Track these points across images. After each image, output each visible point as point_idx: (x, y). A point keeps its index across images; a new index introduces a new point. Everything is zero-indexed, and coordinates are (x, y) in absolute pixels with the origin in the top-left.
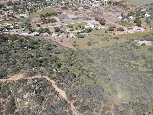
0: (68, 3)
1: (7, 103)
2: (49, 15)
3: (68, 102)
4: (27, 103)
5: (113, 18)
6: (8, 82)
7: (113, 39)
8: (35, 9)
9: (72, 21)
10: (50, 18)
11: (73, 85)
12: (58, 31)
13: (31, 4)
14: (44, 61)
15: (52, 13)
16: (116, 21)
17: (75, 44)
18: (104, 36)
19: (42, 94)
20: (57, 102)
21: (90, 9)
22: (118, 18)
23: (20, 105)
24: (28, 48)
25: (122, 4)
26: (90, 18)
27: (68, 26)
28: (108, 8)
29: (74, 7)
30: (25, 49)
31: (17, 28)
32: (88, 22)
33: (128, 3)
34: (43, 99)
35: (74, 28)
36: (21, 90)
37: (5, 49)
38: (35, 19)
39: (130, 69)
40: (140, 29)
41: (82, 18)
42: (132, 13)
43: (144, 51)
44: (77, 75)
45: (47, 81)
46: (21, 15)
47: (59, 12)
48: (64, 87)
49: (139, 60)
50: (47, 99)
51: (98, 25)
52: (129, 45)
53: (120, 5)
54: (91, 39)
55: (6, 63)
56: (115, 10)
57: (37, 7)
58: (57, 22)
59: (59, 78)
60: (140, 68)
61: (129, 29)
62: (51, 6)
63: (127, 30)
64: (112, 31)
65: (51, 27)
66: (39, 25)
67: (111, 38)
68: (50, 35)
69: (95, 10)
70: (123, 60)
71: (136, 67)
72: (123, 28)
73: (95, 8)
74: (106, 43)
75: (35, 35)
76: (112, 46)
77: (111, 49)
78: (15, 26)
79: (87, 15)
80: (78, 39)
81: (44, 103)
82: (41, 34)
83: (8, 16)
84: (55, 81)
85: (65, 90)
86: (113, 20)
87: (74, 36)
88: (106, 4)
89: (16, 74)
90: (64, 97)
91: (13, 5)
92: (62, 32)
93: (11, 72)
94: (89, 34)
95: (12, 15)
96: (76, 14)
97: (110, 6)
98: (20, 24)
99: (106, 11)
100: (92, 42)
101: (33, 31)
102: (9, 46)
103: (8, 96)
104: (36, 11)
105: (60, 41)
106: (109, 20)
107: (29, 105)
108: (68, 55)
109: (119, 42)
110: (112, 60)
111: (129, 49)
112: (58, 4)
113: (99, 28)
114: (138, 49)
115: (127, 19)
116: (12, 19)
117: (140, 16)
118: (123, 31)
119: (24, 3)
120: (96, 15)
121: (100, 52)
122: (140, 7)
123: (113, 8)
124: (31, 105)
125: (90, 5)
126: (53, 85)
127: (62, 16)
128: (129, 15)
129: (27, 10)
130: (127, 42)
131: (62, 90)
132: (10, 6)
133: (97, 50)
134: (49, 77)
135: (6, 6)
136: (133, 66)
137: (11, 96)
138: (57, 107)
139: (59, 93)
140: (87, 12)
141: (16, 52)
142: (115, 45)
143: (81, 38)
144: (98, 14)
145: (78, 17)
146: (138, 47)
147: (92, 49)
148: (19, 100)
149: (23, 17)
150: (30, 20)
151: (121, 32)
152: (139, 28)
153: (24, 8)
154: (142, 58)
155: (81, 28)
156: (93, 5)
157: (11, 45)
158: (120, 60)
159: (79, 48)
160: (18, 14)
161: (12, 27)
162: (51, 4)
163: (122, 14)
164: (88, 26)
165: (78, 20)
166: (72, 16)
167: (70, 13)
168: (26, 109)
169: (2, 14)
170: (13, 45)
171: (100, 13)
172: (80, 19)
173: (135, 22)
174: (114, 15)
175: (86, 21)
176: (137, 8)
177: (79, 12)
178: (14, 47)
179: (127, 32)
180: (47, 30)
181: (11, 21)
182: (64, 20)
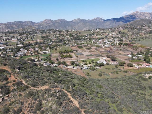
0: (83, 43)
1: (36, 104)
2: (67, 52)
3: (80, 109)
4: (50, 104)
5: (123, 56)
6: (38, 90)
7: (122, 72)
8: (55, 47)
9: (86, 57)
10: (67, 54)
11: (84, 99)
12: (74, 64)
13: (53, 44)
14: (63, 81)
15: (69, 51)
16: (126, 58)
17: (88, 74)
18: (114, 69)
19: (61, 100)
20: (71, 108)
21: (103, 48)
22: (128, 56)
23: (45, 105)
24: (51, 72)
25: (132, 45)
26: (102, 55)
27: (82, 61)
28: (119, 48)
29: (88, 46)
30: (49, 72)
31: (40, 61)
32: (100, 58)
33: (137, 44)
34: (61, 103)
35: (87, 63)
36: (46, 96)
37: (36, 70)
38: (55, 55)
39: (137, 96)
40: (149, 66)
41: (95, 55)
42: (142, 53)
43: (151, 82)
44: (88, 93)
45: (65, 93)
46: (44, 51)
47: (75, 50)
48: (77, 99)
49: (147, 90)
50: (64, 104)
51: (109, 61)
52: (137, 78)
53: (130, 46)
54: (102, 71)
55: (37, 78)
56: (125, 50)
57: (57, 46)
58: (73, 57)
59: (73, 92)
60: (147, 97)
61: (138, 65)
62: (69, 45)
63: (136, 66)
64: (122, 66)
65: (68, 61)
66: (58, 60)
67: (121, 72)
68: (66, 67)
69: (107, 49)
70: (131, 89)
71: (144, 95)
72: (132, 64)
73: (106, 48)
74: (115, 75)
75: (55, 66)
76: (121, 77)
77: (120, 80)
78: (39, 59)
79: (100, 53)
80: (91, 71)
81: (62, 106)
82: (59, 66)
83: (34, 52)
84: (71, 93)
85: (78, 101)
86: (123, 57)
87: (87, 68)
88: (117, 45)
89: (43, 85)
90: (77, 105)
91: (38, 44)
92: (77, 65)
93: (40, 84)
94: (100, 68)
95: (37, 52)
96: (90, 52)
97: (121, 46)
98: (43, 58)
99: (117, 50)
100: (102, 74)
101: (53, 63)
102: (39, 69)
103: (38, 99)
104: (56, 49)
105: (75, 71)
106: (120, 58)
107: (52, 106)
108: (81, 81)
109: (127, 75)
110: (120, 88)
111: (136, 81)
112: (74, 44)
113: (110, 63)
114: (145, 81)
115: (137, 57)
116: (37, 54)
117: (149, 55)
118: (132, 66)
119: (47, 43)
120: (107, 53)
121: (110, 82)
122: (150, 48)
123: (123, 48)
124: (53, 106)
125: (103, 45)
126: (69, 96)
127: (77, 53)
128: (138, 54)
129: (49, 48)
130: (135, 75)
131: (75, 101)
132: (36, 45)
133: (107, 80)
134: (66, 90)
135: (33, 45)
136: (140, 95)
137: (39, 99)
138: (71, 111)
139: (73, 102)
140: (99, 50)
141: (43, 73)
142: (124, 77)
143: (94, 70)
144: (109, 53)
145: (92, 55)
146: (145, 80)
147: (103, 79)
148: (45, 102)
149: (46, 53)
150: (51, 55)
151: (131, 67)
152: (148, 64)
153: (47, 47)
154: (149, 89)
155: (94, 63)
156: (105, 45)
157: (40, 69)
158: (128, 89)
159: (91, 77)
160: (42, 50)
161: (36, 60)
162: (69, 44)
163: (132, 53)
164: (100, 61)
165: (91, 56)
166: (86, 53)
167: (85, 51)
168: (49, 108)
169: (30, 50)
170: (41, 69)
171: (111, 52)
172: (94, 56)
173: (144, 60)
174: (124, 53)
175: (98, 58)
176: (146, 49)
177: (93, 50)
178: (42, 70)
179: (137, 68)
180: (64, 63)
181: (36, 56)
182: (79, 56)
